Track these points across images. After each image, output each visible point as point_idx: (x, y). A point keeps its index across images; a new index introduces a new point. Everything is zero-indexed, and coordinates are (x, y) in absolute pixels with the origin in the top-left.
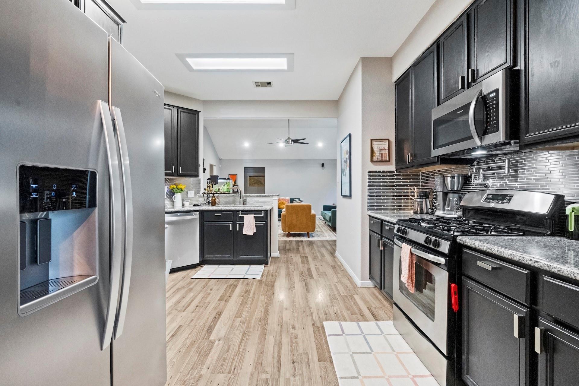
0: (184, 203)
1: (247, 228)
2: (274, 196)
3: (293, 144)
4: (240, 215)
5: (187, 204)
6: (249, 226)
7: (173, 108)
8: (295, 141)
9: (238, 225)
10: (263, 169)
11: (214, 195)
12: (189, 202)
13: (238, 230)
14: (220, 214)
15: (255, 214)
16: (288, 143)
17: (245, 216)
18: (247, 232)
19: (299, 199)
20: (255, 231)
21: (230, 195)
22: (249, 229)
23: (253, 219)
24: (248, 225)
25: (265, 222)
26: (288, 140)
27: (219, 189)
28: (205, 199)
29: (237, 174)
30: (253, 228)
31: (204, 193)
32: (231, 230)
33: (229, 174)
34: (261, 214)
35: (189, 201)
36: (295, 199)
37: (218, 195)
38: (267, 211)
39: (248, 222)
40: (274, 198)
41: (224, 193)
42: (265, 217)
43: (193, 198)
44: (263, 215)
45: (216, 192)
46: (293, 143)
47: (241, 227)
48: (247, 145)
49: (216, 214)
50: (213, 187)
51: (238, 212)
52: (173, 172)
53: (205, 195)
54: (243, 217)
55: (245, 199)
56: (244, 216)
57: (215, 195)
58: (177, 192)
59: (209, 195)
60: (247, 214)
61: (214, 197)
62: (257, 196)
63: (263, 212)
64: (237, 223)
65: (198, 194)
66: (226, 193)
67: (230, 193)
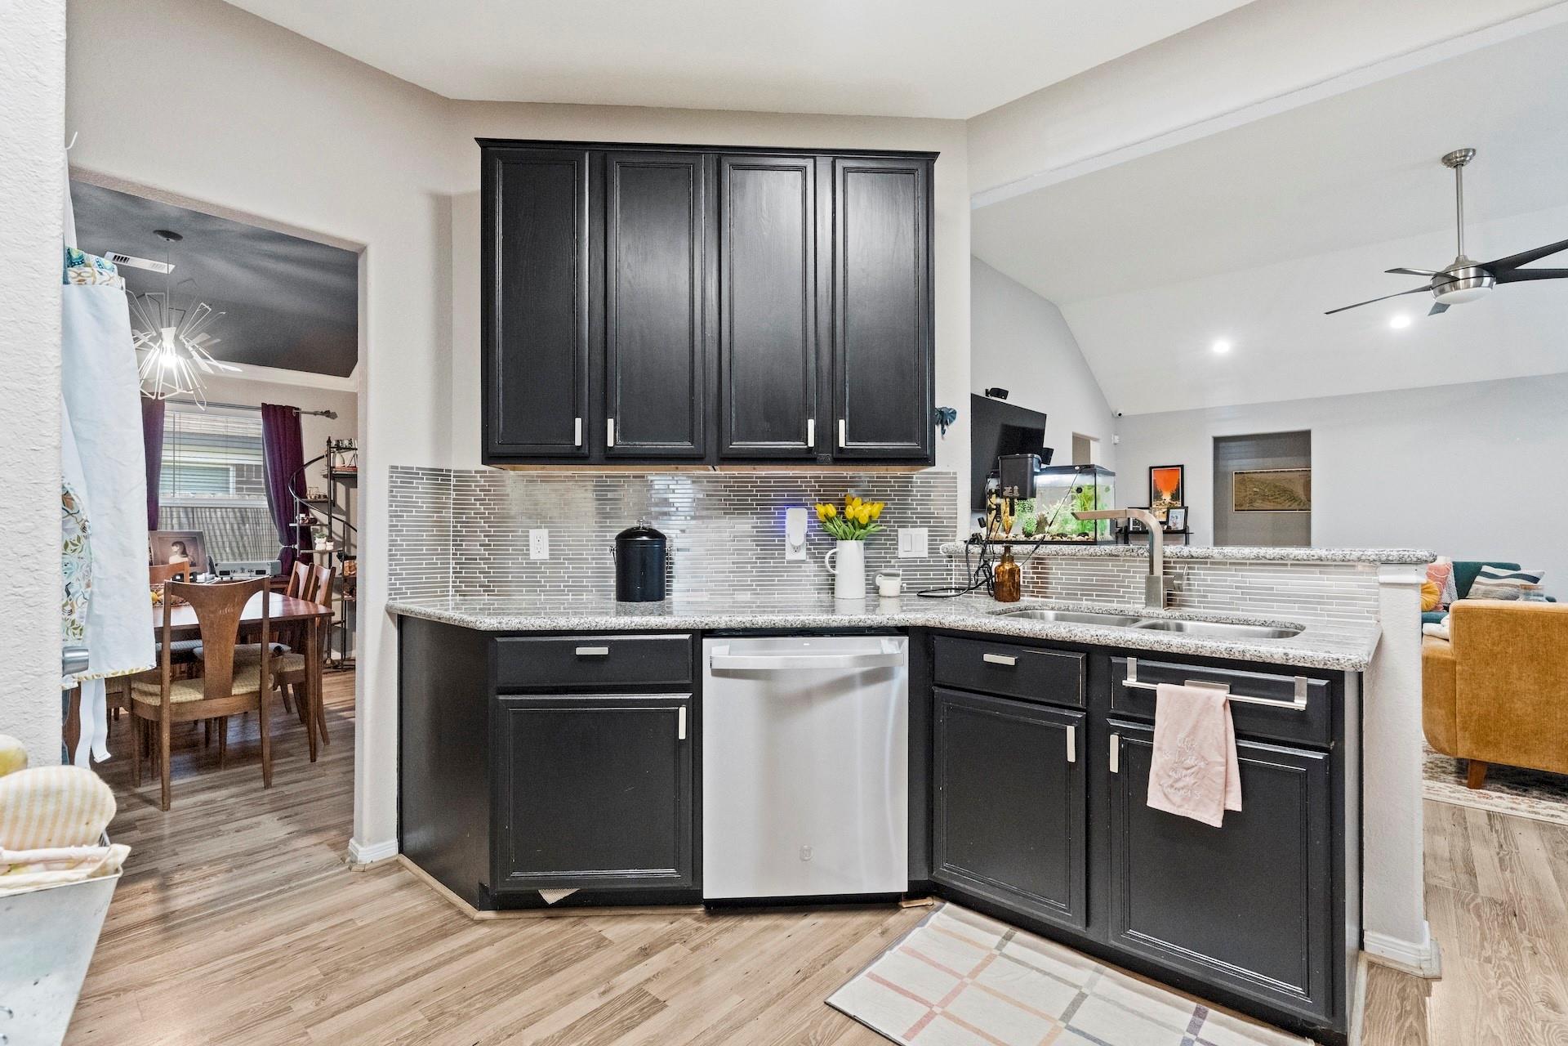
0: (879, 580)
1: (1174, 770)
2: (1387, 562)
3: (1490, 286)
4: (1131, 681)
5: (890, 586)
6: (1190, 762)
7: (809, 163)
8: (1503, 271)
9: (1114, 739)
10: (1305, 436)
11: (1007, 549)
12: (899, 579)
13: (1114, 767)
14: (1010, 661)
15: (1236, 685)
16: (1457, 288)
17: (1163, 690)
18: (1177, 799)
19: (1516, 567)
20: (1236, 804)
21: (1092, 549)
22: (1190, 780)
23: (1225, 724)
24: (1181, 753)
25: (1319, 756)
26: (1452, 274)
27: (1042, 524)
28: (974, 568)
29: (1182, 466)
30: (1221, 781)
31: (975, 539)
32: (1071, 758)
33: (1151, 468)
34: (1288, 692)
35: (898, 575)
36: (1485, 569)
37: (1031, 547)
38: (1335, 678)
39: (1181, 735)
40: (1383, 578)
41: (1065, 539)
42: (1319, 721)
43: (922, 560)
44: (1300, 703)
45: (1028, 535)
46: (1487, 280)
47: (1139, 756)
48: (1222, 347)
49: (988, 658)
50: (1012, 513)
51: (1114, 660)
52: (811, 443)
53: (976, 549)
54: (1152, 696)
55: (1180, 576)
56: (1153, 693)
57: (1016, 549)
58: (841, 532)
59: (989, 548)
60: (1179, 678)
61: (1012, 559)
62: (1257, 558)
63: (1301, 683)
64: (1114, 723)
65: (946, 545)
66: (1076, 538)
67: (1094, 542)
